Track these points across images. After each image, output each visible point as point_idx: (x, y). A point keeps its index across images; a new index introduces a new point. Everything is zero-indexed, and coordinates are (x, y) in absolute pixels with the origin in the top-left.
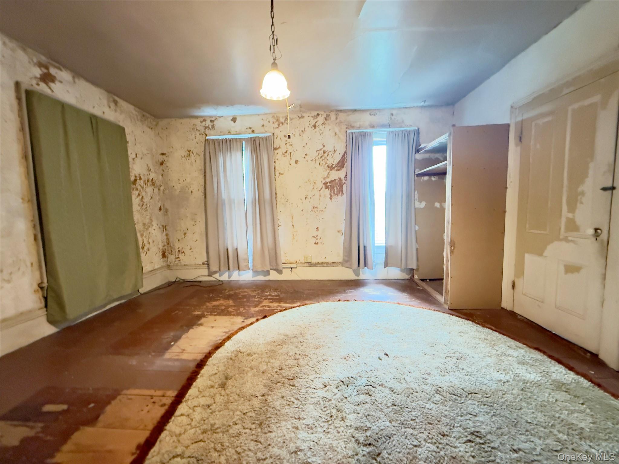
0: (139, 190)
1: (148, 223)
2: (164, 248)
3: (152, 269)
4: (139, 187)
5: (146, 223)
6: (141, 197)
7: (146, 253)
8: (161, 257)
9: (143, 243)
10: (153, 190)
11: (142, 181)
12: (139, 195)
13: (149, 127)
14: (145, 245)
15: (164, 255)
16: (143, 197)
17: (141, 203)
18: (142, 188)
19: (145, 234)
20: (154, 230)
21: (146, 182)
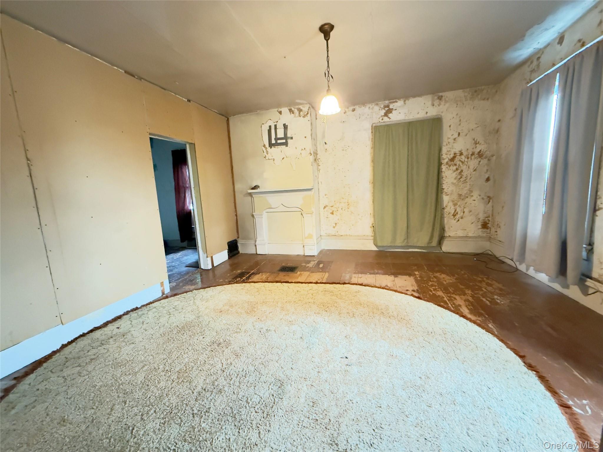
0: (458, 165)
1: (466, 194)
2: (487, 219)
3: (465, 236)
4: (458, 163)
5: (463, 194)
6: (459, 171)
7: (458, 220)
8: (480, 227)
9: (455, 211)
10: (480, 162)
11: (463, 157)
12: (457, 169)
13: (484, 99)
14: (457, 213)
15: (485, 226)
16: (462, 171)
17: (459, 177)
18: (462, 162)
19: (459, 204)
20: (474, 200)
21: (470, 156)
